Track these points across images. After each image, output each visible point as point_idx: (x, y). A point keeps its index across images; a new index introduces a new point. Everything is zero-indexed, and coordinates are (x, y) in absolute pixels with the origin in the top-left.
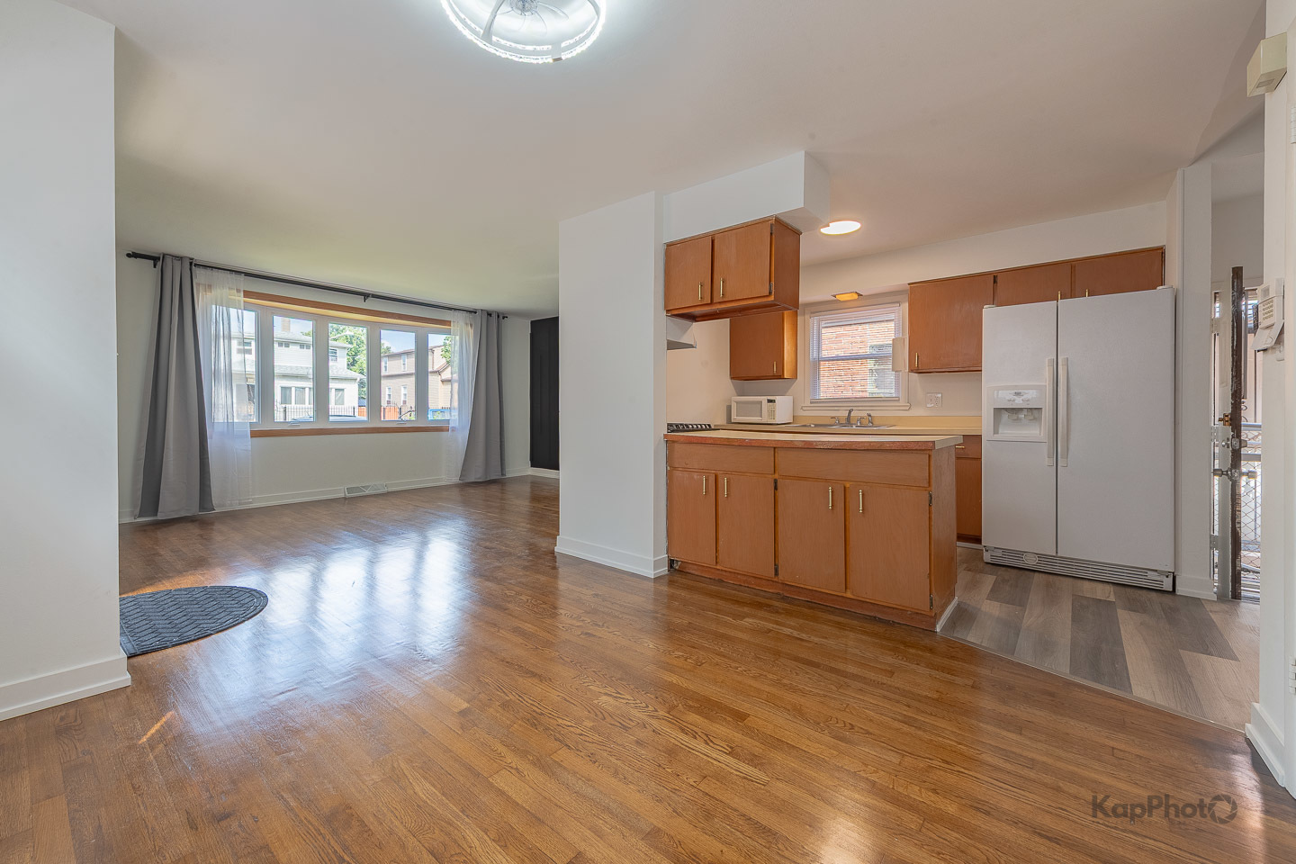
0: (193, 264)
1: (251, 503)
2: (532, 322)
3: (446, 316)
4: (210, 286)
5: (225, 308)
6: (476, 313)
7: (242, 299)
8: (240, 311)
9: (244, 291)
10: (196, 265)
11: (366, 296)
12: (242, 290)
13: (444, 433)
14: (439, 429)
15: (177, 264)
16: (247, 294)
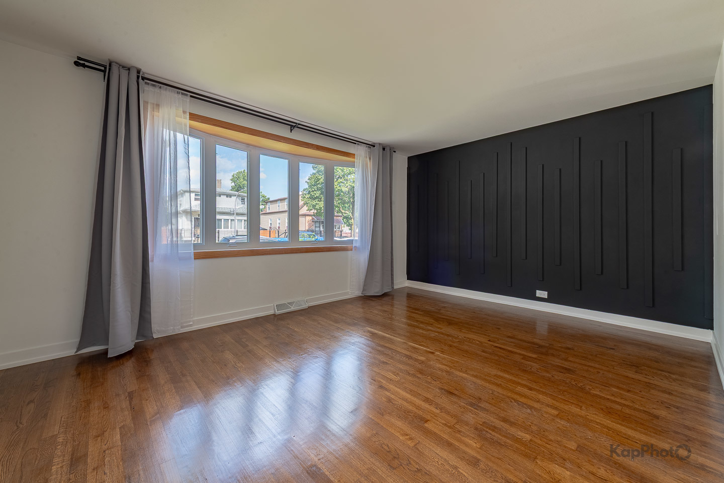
0: (141, 77)
1: (191, 325)
2: (409, 158)
3: (351, 149)
4: (158, 105)
5: (172, 132)
6: (374, 146)
7: (187, 122)
8: (186, 137)
9: (190, 114)
10: (143, 79)
11: (293, 126)
12: (188, 111)
13: (349, 252)
14: (343, 248)
15: (124, 73)
16: (193, 117)
